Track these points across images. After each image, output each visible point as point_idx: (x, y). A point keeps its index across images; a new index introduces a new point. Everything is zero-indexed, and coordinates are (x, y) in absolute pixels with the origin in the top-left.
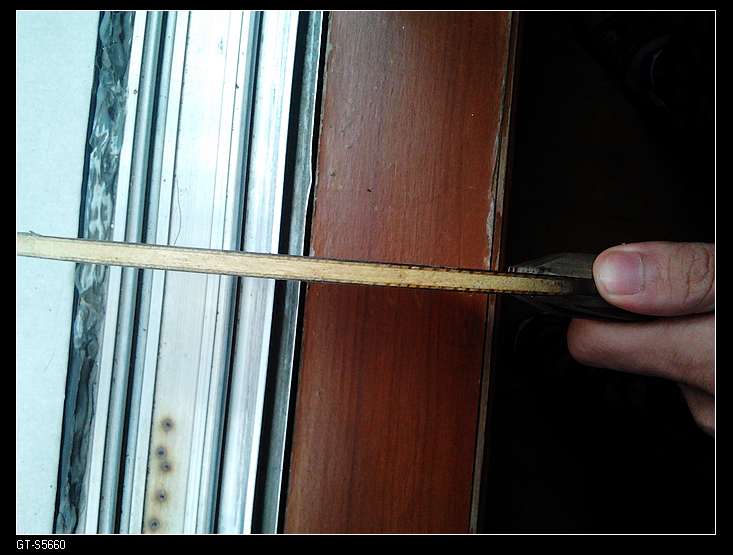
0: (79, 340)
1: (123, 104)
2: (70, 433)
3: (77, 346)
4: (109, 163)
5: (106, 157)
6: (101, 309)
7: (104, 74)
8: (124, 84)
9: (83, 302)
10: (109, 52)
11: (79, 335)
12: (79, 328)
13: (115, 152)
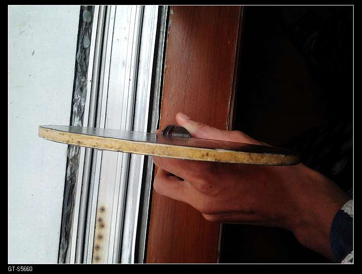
0: (69, 177)
1: (86, 86)
2: (65, 212)
3: (68, 179)
4: (81, 109)
5: (80, 107)
6: (77, 165)
7: (79, 74)
8: (86, 78)
9: (70, 162)
10: (80, 65)
11: (69, 175)
12: (69, 172)
13: (83, 104)
